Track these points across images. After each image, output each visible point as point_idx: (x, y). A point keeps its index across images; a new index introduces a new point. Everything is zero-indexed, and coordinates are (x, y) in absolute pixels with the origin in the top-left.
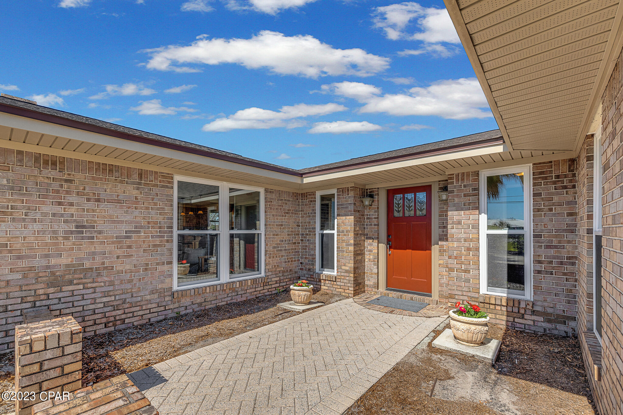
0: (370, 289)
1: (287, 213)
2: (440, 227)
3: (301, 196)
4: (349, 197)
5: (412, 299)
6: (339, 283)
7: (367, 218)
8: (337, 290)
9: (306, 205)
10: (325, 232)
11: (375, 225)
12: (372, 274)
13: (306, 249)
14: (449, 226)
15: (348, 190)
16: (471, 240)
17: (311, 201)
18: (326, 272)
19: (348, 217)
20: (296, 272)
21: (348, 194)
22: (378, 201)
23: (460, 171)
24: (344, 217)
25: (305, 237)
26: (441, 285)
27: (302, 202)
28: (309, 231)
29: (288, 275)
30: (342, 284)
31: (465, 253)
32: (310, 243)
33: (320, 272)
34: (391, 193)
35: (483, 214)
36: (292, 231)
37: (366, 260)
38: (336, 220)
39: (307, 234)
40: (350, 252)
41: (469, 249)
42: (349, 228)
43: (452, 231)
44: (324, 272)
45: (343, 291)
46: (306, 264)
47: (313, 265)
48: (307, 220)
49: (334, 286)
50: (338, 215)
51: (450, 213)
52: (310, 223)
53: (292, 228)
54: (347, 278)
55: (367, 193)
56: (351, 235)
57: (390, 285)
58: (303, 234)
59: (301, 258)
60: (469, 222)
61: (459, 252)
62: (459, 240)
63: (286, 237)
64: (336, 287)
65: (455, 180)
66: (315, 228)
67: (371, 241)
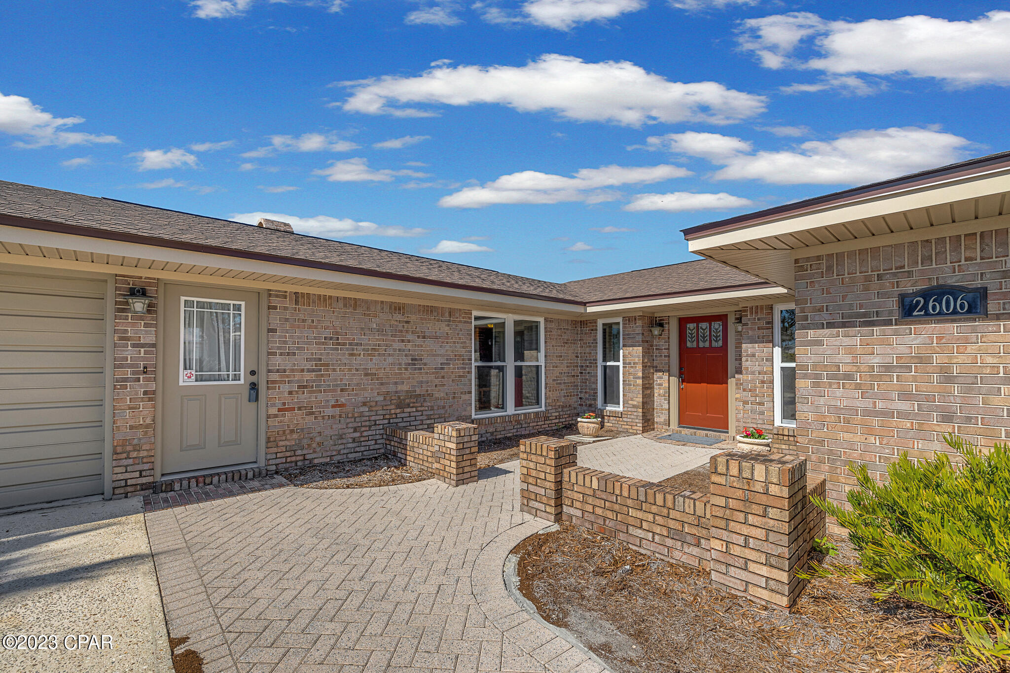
0: (660, 426)
1: (566, 343)
2: (736, 360)
3: (579, 324)
4: (637, 327)
5: (707, 435)
6: (625, 419)
7: (656, 349)
8: (623, 426)
9: (586, 334)
10: (608, 364)
11: (665, 356)
12: (662, 409)
13: (586, 383)
14: (744, 359)
15: (635, 319)
16: (765, 373)
17: (592, 330)
18: (610, 408)
19: (635, 348)
20: (575, 408)
21: (635, 324)
22: (669, 330)
23: (754, 304)
24: (631, 348)
25: (585, 370)
26: (738, 420)
27: (581, 331)
28: (590, 363)
29: (567, 411)
30: (628, 420)
31: (759, 385)
32: (592, 376)
33: (602, 408)
34: (683, 322)
35: (777, 347)
36: (571, 363)
37: (656, 395)
38: (621, 351)
39: (587, 366)
40: (638, 385)
41: (763, 382)
42: (636, 360)
43: (746, 363)
44: (607, 408)
45: (630, 427)
46: (586, 399)
47: (595, 400)
48: (588, 350)
49: (620, 423)
50: (624, 346)
51: (744, 346)
52: (590, 353)
53: (571, 359)
54: (635, 414)
55: (656, 321)
56: (639, 367)
57: (682, 422)
58: (582, 366)
59: (581, 392)
60: (763, 355)
61: (753, 385)
62: (753, 373)
63: (565, 370)
64: (622, 423)
65: (749, 313)
66: (596, 360)
67: (661, 374)
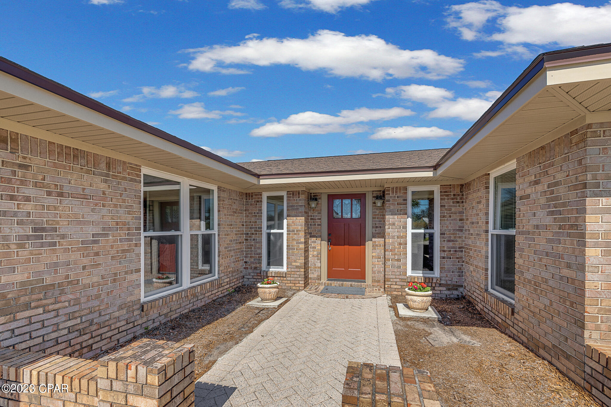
0: (314, 281)
1: (235, 212)
3: (245, 196)
4: (300, 200)
5: (351, 285)
6: (289, 279)
7: (311, 219)
8: (287, 285)
9: (251, 205)
10: (272, 231)
11: (318, 225)
12: (315, 268)
13: (251, 248)
14: (387, 227)
15: (299, 193)
16: (402, 237)
17: (258, 201)
18: (273, 269)
19: (298, 218)
20: (241, 272)
21: (299, 197)
22: (321, 203)
23: (398, 185)
24: (295, 218)
25: (250, 237)
26: (374, 272)
27: (247, 202)
28: (255, 231)
29: (236, 275)
30: (292, 279)
31: (397, 247)
32: (257, 242)
33: (266, 270)
34: (332, 197)
35: (409, 218)
36: (239, 231)
37: (310, 256)
38: (285, 222)
39: (253, 234)
40: (301, 249)
41: (400, 244)
42: (299, 228)
43: (388, 230)
44: (270, 269)
45: (293, 285)
46: (252, 263)
47: (260, 263)
48: (253, 219)
49: (284, 282)
50: (288, 216)
51: (387, 217)
52: (256, 222)
53: (239, 228)
54: (298, 273)
55: (311, 196)
56: (302, 234)
57: (331, 275)
58: (248, 234)
59: (245, 257)
60: (401, 224)
61: (393, 246)
62: (393, 237)
63: (235, 237)
64: (286, 282)
65: (391, 192)
66: (261, 228)
67: (315, 239)
